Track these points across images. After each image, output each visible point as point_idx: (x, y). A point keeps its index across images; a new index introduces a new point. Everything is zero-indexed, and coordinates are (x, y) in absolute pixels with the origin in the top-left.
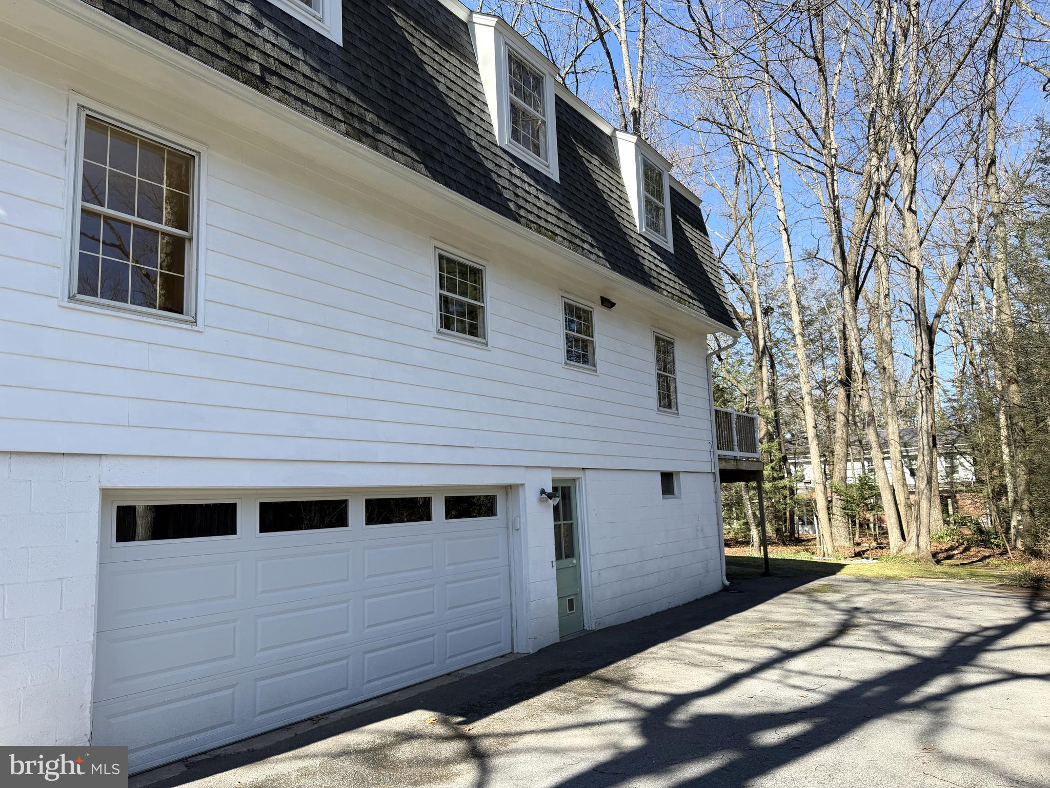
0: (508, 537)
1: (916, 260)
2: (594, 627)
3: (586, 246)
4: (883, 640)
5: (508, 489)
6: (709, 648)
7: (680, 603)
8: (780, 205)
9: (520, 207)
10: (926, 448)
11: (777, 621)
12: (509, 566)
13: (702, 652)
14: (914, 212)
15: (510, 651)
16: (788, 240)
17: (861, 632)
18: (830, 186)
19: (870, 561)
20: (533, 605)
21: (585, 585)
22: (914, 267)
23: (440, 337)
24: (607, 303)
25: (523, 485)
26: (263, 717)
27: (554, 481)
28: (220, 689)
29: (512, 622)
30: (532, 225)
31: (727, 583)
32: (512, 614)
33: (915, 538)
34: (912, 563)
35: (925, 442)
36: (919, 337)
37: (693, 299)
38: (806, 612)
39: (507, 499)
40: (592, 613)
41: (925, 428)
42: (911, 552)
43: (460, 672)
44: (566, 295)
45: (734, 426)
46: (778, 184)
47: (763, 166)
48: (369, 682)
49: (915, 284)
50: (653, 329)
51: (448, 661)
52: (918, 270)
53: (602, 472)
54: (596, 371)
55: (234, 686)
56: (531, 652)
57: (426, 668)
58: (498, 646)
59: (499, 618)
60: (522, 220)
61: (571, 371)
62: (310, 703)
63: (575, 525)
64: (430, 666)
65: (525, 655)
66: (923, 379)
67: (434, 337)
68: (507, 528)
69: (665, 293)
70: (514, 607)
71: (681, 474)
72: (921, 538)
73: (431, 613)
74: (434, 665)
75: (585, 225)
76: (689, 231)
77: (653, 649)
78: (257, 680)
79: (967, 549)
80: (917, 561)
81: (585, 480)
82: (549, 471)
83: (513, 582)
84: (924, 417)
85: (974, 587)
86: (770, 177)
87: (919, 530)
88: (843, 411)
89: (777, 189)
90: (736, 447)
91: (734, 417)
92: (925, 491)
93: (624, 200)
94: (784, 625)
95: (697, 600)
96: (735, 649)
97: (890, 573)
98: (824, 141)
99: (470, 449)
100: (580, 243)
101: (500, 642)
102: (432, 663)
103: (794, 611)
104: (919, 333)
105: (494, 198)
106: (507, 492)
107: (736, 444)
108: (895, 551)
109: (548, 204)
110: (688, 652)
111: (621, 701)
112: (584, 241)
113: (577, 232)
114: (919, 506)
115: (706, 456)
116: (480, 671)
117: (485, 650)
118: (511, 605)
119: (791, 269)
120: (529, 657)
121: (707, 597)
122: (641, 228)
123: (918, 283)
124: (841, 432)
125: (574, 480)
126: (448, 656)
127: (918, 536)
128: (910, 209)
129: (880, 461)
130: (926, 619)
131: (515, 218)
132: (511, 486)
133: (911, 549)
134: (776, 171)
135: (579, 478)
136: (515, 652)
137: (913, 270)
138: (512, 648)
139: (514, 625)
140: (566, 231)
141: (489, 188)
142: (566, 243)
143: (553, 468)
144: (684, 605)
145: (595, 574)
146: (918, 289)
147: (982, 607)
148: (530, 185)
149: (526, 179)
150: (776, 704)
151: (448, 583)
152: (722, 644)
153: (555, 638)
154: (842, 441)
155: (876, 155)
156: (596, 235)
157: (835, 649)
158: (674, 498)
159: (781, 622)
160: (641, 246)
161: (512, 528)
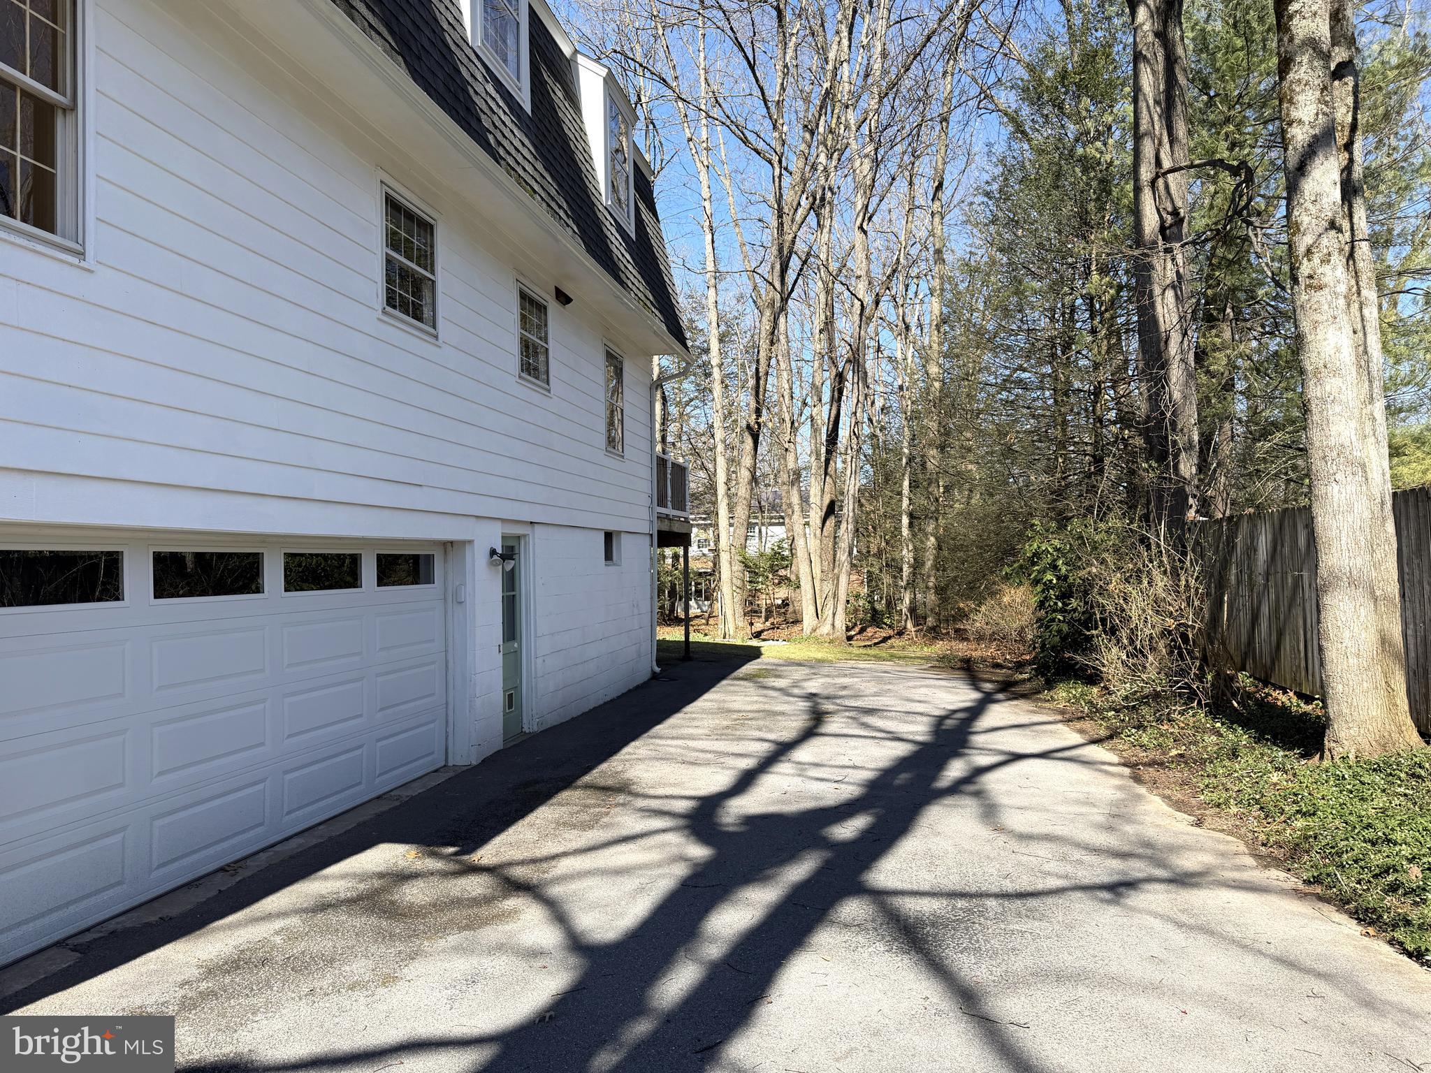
0: (446, 612)
1: (861, 292)
2: (536, 728)
3: (562, 214)
4: (866, 726)
5: (448, 546)
6: (691, 744)
7: (614, 695)
8: (706, 194)
9: (499, 144)
10: (851, 514)
11: (739, 711)
12: (446, 651)
13: (688, 748)
14: (865, 232)
15: (443, 764)
16: (713, 242)
17: (835, 718)
18: (777, 180)
19: (780, 643)
20: (478, 702)
21: (527, 676)
22: (859, 300)
23: (385, 318)
24: (563, 298)
25: (471, 542)
26: (163, 871)
27: (504, 538)
28: (107, 835)
29: (447, 726)
30: (512, 172)
31: (657, 669)
32: (447, 714)
33: (831, 615)
34: (827, 644)
35: (851, 507)
36: (855, 386)
37: (655, 307)
38: (761, 699)
39: (445, 561)
40: (534, 712)
41: (851, 492)
42: (826, 632)
43: (392, 793)
44: (521, 279)
45: (669, 476)
46: (706, 163)
47: (690, 136)
48: (289, 813)
49: (858, 322)
50: (605, 341)
51: (378, 781)
52: (862, 305)
53: (551, 529)
54: (549, 391)
55: (124, 829)
56: (474, 763)
57: (353, 790)
58: (430, 758)
59: (433, 721)
60: (502, 162)
61: (525, 389)
62: (218, 848)
63: (517, 597)
64: (358, 788)
65: (466, 768)
66: (855, 434)
67: (378, 319)
68: (445, 599)
69: (633, 295)
70: (451, 707)
71: (623, 535)
72: (837, 617)
73: (361, 716)
74: (362, 787)
75: (559, 185)
76: (646, 215)
77: (626, 750)
78: (154, 818)
79: (862, 630)
80: (831, 642)
81: (534, 538)
82: (499, 524)
83: (450, 671)
84: (853, 479)
85: (909, 669)
86: (697, 152)
87: (835, 608)
88: (748, 465)
89: (704, 170)
90: (669, 503)
91: (669, 465)
92: (846, 564)
93: (589, 159)
94: (751, 715)
95: (630, 691)
96: (721, 743)
97: (819, 656)
98: (776, 121)
99: (419, 488)
100: (558, 210)
101: (433, 753)
102: (360, 783)
103: (748, 699)
104: (856, 381)
105: (474, 124)
106: (445, 551)
107: (669, 499)
108: (808, 632)
109: (523, 144)
110: (672, 750)
111: (641, 810)
112: (560, 207)
113: (553, 192)
114: (838, 580)
115: (644, 513)
116: (420, 791)
117: (417, 763)
118: (447, 703)
119: (713, 280)
120: (472, 770)
121: (638, 687)
122: (607, 200)
123: (861, 320)
124: (744, 491)
125: (519, 538)
126: (378, 773)
127: (834, 614)
128: (861, 227)
129: (802, 527)
130: (889, 703)
131: (497, 158)
132: (452, 543)
133: (826, 629)
134: (704, 145)
135: (525, 536)
136: (450, 764)
137: (857, 304)
138: (446, 760)
139: (450, 729)
140: (544, 189)
141: (468, 109)
142: (544, 205)
143: (503, 521)
144: (619, 697)
145: (539, 661)
146: (860, 327)
147: (934, 691)
148: (505, 113)
149: (501, 103)
150: (816, 798)
151: (378, 675)
152: (699, 739)
153: (498, 744)
154: (744, 502)
155: (825, 150)
156: (570, 200)
157: (827, 738)
158: (614, 565)
159: (745, 711)
160: (607, 224)
161: (455, 600)
